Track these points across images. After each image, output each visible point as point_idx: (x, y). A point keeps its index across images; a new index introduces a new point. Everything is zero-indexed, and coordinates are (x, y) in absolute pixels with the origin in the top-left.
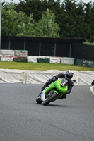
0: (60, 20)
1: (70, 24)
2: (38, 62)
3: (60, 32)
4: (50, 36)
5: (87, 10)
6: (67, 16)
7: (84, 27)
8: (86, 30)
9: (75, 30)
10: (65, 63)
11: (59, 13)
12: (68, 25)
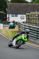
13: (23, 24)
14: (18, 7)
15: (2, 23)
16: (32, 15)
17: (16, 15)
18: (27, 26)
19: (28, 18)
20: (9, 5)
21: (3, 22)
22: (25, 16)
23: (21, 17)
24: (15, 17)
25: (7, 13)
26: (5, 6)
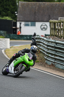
13: (45, 39)
14: (37, 9)
15: (8, 37)
16: (60, 23)
17: (32, 23)
18: (52, 42)
19: (53, 29)
20: (20, 6)
21: (9, 35)
22: (48, 24)
23: (42, 26)
24: (31, 26)
25: (18, 20)
26: (13, 7)
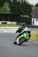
0: (11, 7)
1: (15, 8)
2: (2, 24)
3: (11, 12)
4: (7, 13)
5: (22, 2)
6: (14, 5)
7: (21, 9)
8: (21, 11)
9: (17, 11)
10: (13, 24)
11: (10, 4)
12: (14, 9)
26: (30, 10)
